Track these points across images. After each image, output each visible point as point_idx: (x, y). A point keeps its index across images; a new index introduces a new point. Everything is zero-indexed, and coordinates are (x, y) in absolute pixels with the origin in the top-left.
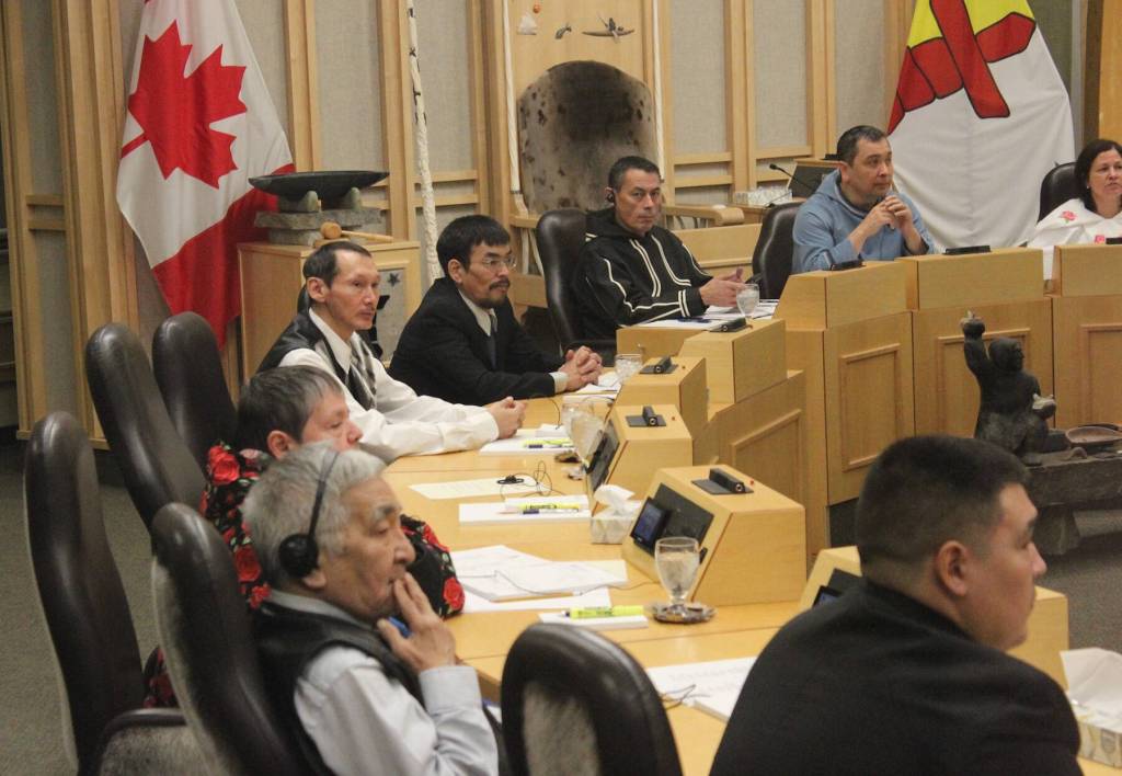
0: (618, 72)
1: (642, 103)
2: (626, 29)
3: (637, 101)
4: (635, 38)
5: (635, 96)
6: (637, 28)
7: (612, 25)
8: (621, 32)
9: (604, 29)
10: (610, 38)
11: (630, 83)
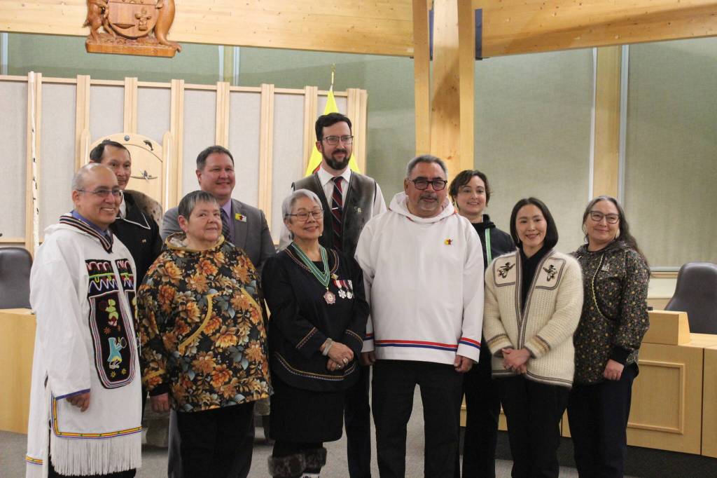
0: (144, 196)
1: (154, 212)
2: (153, 176)
3: (152, 210)
4: (158, 181)
5: (151, 208)
6: (159, 176)
7: (145, 174)
8: (150, 178)
9: (141, 175)
10: (144, 180)
11: (149, 202)
